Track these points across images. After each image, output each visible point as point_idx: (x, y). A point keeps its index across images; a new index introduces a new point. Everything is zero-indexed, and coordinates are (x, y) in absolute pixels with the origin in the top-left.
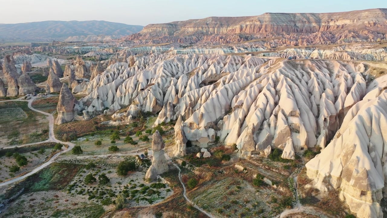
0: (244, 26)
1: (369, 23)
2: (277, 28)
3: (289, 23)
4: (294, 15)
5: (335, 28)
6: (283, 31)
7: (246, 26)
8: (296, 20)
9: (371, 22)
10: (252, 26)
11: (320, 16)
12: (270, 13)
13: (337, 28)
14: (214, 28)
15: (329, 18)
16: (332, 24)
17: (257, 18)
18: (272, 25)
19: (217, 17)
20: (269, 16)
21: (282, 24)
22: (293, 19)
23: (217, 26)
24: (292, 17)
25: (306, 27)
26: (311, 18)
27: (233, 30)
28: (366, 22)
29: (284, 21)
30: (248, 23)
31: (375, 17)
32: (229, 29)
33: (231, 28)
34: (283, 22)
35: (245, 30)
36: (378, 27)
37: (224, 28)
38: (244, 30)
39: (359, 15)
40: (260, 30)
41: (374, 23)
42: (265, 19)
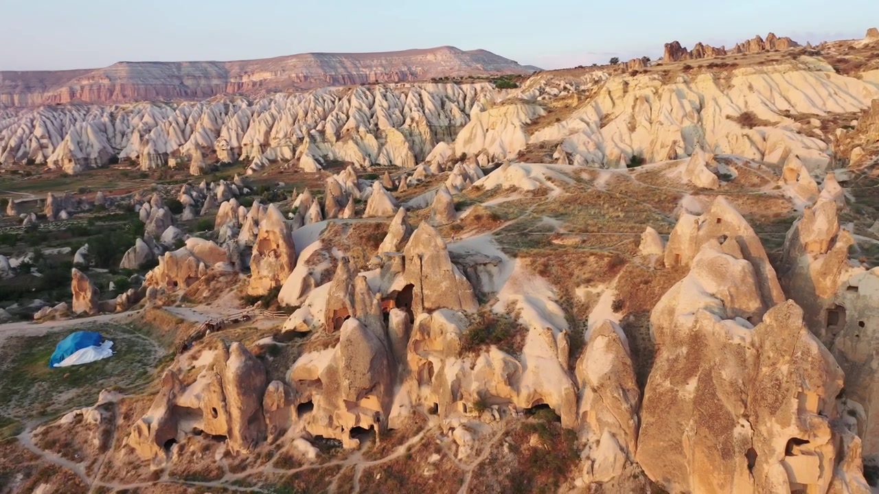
0: (78, 87)
1: (298, 77)
2: (146, 90)
3: (169, 80)
4: (179, 65)
5: (250, 86)
6: (157, 94)
7: (82, 88)
8: (182, 73)
9: (301, 75)
10: (95, 88)
11: (227, 66)
12: (128, 62)
13: (253, 86)
14: (11, 94)
15: (242, 69)
16: (245, 79)
17: (102, 72)
18: (133, 84)
19: (16, 72)
20: (127, 68)
21: (154, 82)
22: (176, 73)
23: (18, 90)
24: (174, 70)
25: (202, 85)
26: (209, 69)
27: (55, 97)
28: (294, 75)
29: (158, 76)
30: (85, 82)
31: (306, 67)
32: (46, 94)
33: (50, 94)
34: (157, 78)
35: (81, 96)
36: (311, 82)
37: (36, 94)
38: (78, 95)
39: (283, 64)
40: (111, 95)
41: (305, 77)
42: (119, 74)
